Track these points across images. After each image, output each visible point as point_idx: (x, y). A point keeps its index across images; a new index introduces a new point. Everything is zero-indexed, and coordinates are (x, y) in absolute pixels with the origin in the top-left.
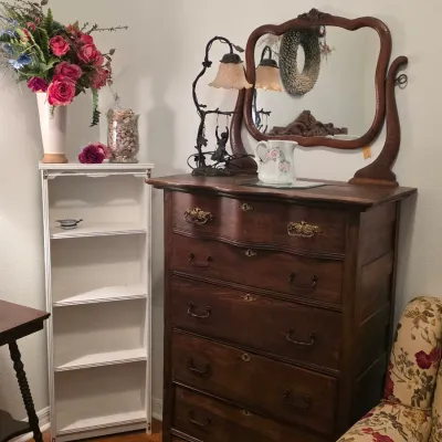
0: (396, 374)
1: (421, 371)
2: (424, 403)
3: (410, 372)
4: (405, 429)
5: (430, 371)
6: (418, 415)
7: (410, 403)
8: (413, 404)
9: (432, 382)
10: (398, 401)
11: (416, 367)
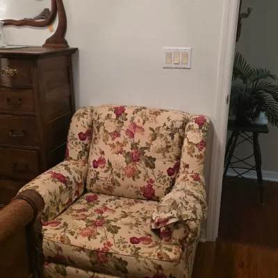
0: (70, 145)
1: (81, 142)
2: (84, 158)
3: (76, 143)
4: (71, 170)
5: (85, 142)
6: (81, 163)
7: (76, 158)
8: (78, 158)
9: (88, 147)
10: (71, 158)
11: (79, 140)
